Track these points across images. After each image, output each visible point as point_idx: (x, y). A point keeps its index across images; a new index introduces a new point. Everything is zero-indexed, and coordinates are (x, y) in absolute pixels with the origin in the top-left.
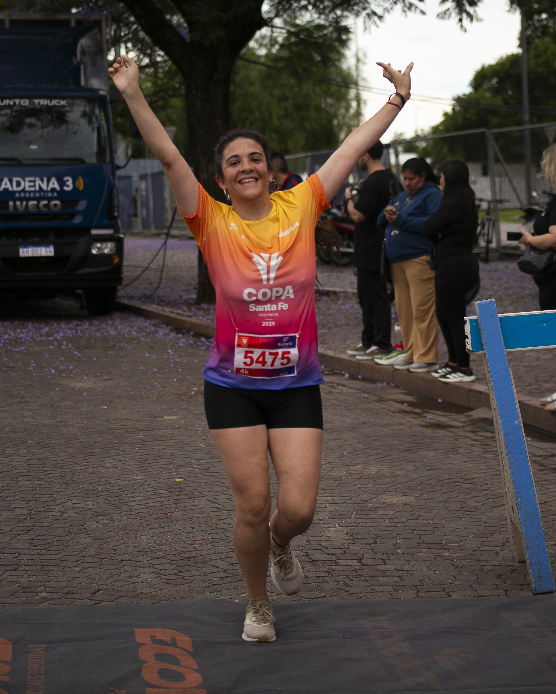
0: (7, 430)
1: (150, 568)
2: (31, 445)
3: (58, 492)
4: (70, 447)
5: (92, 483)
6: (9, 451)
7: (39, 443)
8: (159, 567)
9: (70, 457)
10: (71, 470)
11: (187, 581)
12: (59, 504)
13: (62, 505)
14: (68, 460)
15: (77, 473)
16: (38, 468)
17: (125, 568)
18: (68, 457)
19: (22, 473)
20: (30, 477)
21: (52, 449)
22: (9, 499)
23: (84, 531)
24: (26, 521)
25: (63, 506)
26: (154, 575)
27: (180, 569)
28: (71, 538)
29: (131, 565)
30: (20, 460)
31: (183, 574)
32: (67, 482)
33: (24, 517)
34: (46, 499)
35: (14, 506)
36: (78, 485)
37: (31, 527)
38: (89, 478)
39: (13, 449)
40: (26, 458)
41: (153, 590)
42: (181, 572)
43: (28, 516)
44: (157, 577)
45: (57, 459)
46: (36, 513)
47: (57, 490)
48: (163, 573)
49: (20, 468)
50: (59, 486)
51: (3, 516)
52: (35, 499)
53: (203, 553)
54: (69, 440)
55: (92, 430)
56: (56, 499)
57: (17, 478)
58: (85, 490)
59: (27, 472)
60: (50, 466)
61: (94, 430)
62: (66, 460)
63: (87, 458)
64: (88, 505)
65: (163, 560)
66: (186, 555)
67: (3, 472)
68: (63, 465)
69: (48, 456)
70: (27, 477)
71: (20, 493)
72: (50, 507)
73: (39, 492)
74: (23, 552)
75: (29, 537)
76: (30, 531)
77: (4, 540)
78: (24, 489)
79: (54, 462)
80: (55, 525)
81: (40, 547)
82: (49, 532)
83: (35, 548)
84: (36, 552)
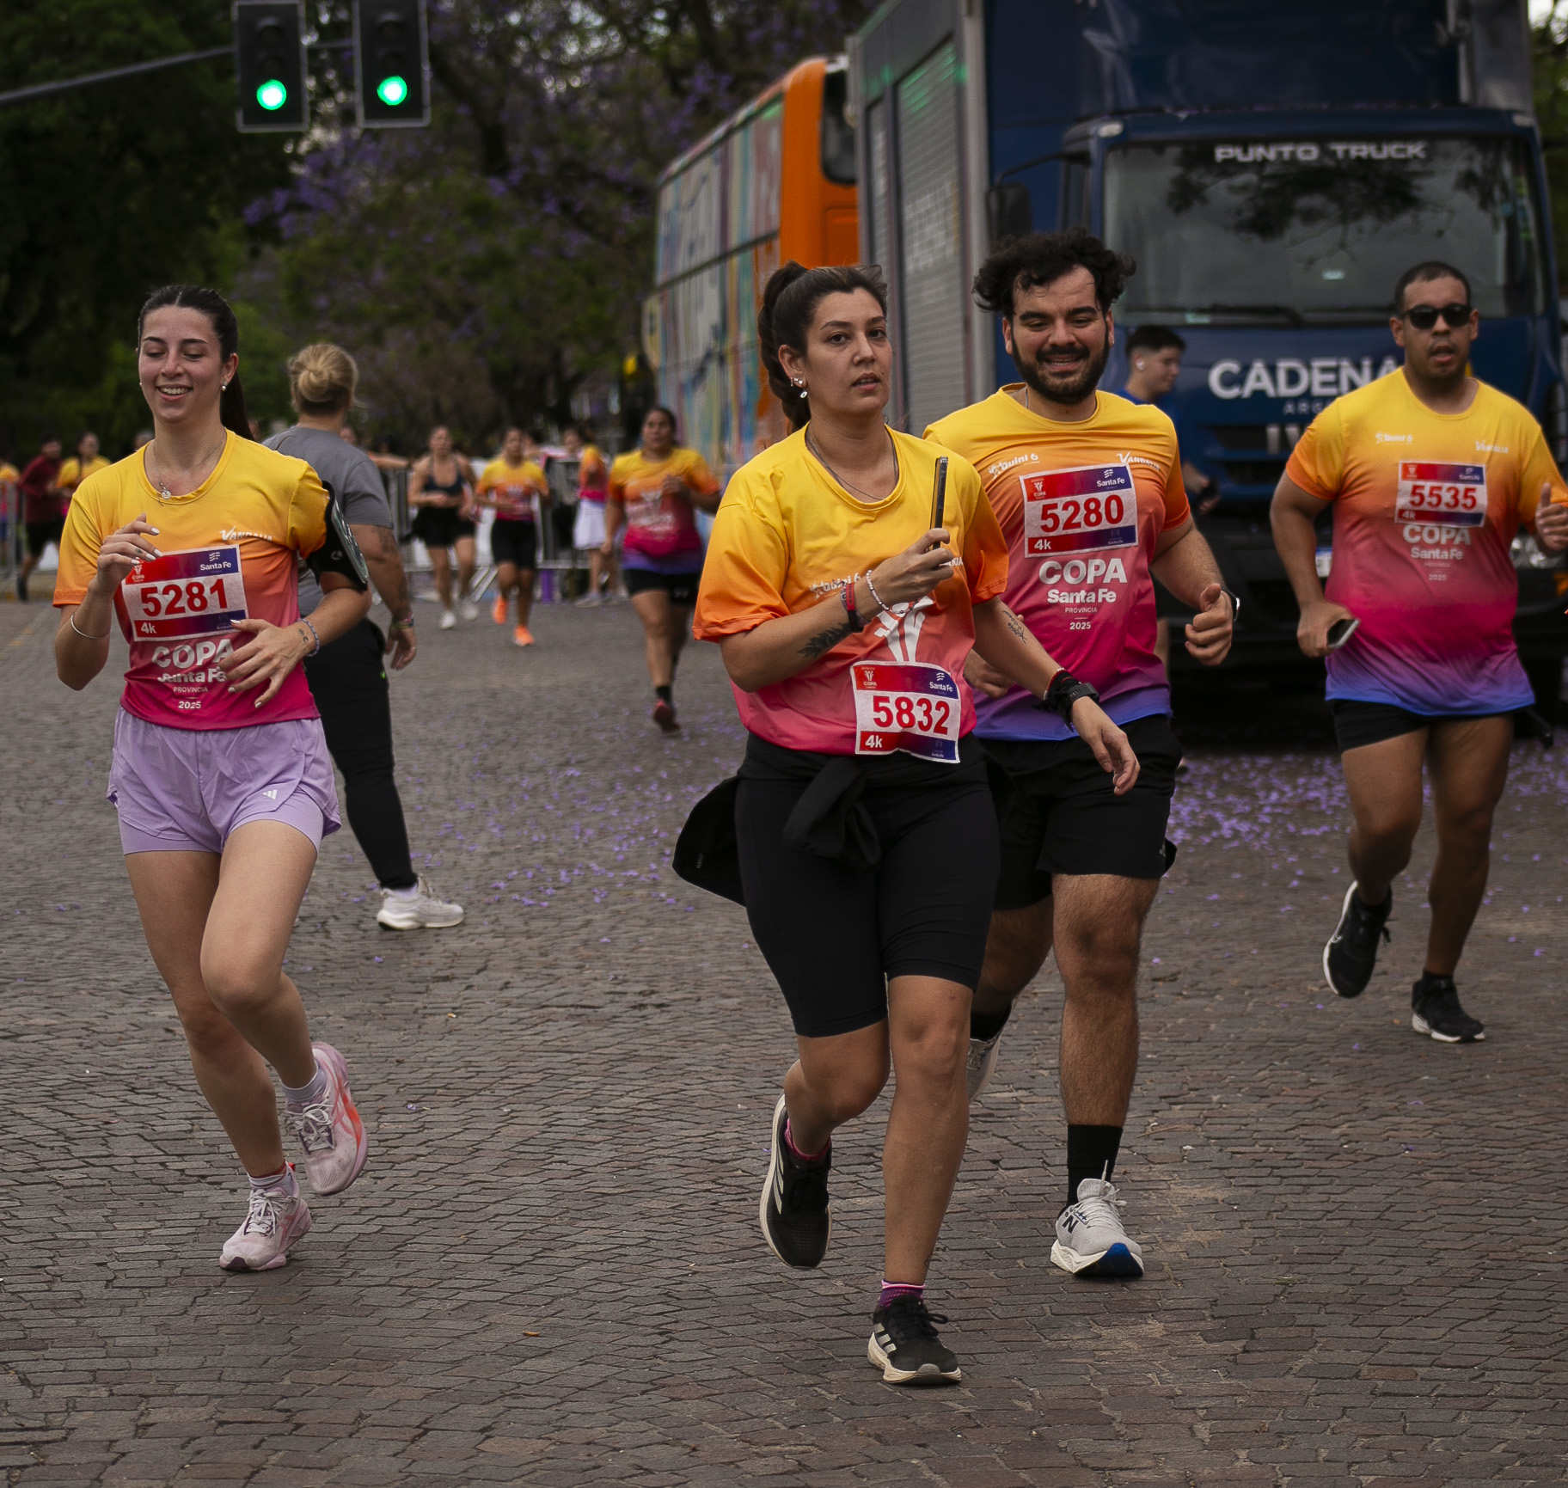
0: (1356, 1047)
2: (1432, 1088)
3: (1542, 1211)
4: (1540, 1094)
6: (1376, 1102)
7: (1453, 1081)
9: (1547, 1120)
10: (1559, 1153)
12: (1554, 1243)
13: (1562, 1244)
14: (1545, 1128)
16: (1469, 1149)
18: (1540, 1119)
19: (1429, 1159)
20: (1454, 1170)
21: (1492, 1099)
22: (1415, 1226)
24: (1476, 1284)
30: (1413, 1126)
32: (1559, 1184)
33: (1469, 1274)
34: (1510, 1230)
35: (1432, 1245)
37: (1496, 1301)
39: (1387, 1098)
40: (1427, 1121)
43: (1477, 1271)
45: (1514, 1124)
46: (1495, 1264)
47: (1538, 1205)
49: (1421, 1148)
50: (1540, 1197)
51: (1412, 1270)
52: (1485, 1228)
54: (1533, 1076)
56: (1540, 1229)
57: (1419, 1173)
59: (1442, 1158)
60: (1500, 1144)
62: (1541, 1127)
67: (1377, 1156)
68: (1534, 1140)
69: (1488, 1118)
70: (1445, 1170)
71: (1440, 1211)
72: (1531, 1249)
73: (1489, 1211)
74: (1491, 1363)
75: (1498, 1327)
76: (1493, 1311)
77: (1433, 1333)
78: (1445, 1201)
79: (1508, 1132)
80: (1557, 1296)
81: (1533, 1353)
82: (1546, 1313)
83: (1522, 1354)
84: (1528, 1364)
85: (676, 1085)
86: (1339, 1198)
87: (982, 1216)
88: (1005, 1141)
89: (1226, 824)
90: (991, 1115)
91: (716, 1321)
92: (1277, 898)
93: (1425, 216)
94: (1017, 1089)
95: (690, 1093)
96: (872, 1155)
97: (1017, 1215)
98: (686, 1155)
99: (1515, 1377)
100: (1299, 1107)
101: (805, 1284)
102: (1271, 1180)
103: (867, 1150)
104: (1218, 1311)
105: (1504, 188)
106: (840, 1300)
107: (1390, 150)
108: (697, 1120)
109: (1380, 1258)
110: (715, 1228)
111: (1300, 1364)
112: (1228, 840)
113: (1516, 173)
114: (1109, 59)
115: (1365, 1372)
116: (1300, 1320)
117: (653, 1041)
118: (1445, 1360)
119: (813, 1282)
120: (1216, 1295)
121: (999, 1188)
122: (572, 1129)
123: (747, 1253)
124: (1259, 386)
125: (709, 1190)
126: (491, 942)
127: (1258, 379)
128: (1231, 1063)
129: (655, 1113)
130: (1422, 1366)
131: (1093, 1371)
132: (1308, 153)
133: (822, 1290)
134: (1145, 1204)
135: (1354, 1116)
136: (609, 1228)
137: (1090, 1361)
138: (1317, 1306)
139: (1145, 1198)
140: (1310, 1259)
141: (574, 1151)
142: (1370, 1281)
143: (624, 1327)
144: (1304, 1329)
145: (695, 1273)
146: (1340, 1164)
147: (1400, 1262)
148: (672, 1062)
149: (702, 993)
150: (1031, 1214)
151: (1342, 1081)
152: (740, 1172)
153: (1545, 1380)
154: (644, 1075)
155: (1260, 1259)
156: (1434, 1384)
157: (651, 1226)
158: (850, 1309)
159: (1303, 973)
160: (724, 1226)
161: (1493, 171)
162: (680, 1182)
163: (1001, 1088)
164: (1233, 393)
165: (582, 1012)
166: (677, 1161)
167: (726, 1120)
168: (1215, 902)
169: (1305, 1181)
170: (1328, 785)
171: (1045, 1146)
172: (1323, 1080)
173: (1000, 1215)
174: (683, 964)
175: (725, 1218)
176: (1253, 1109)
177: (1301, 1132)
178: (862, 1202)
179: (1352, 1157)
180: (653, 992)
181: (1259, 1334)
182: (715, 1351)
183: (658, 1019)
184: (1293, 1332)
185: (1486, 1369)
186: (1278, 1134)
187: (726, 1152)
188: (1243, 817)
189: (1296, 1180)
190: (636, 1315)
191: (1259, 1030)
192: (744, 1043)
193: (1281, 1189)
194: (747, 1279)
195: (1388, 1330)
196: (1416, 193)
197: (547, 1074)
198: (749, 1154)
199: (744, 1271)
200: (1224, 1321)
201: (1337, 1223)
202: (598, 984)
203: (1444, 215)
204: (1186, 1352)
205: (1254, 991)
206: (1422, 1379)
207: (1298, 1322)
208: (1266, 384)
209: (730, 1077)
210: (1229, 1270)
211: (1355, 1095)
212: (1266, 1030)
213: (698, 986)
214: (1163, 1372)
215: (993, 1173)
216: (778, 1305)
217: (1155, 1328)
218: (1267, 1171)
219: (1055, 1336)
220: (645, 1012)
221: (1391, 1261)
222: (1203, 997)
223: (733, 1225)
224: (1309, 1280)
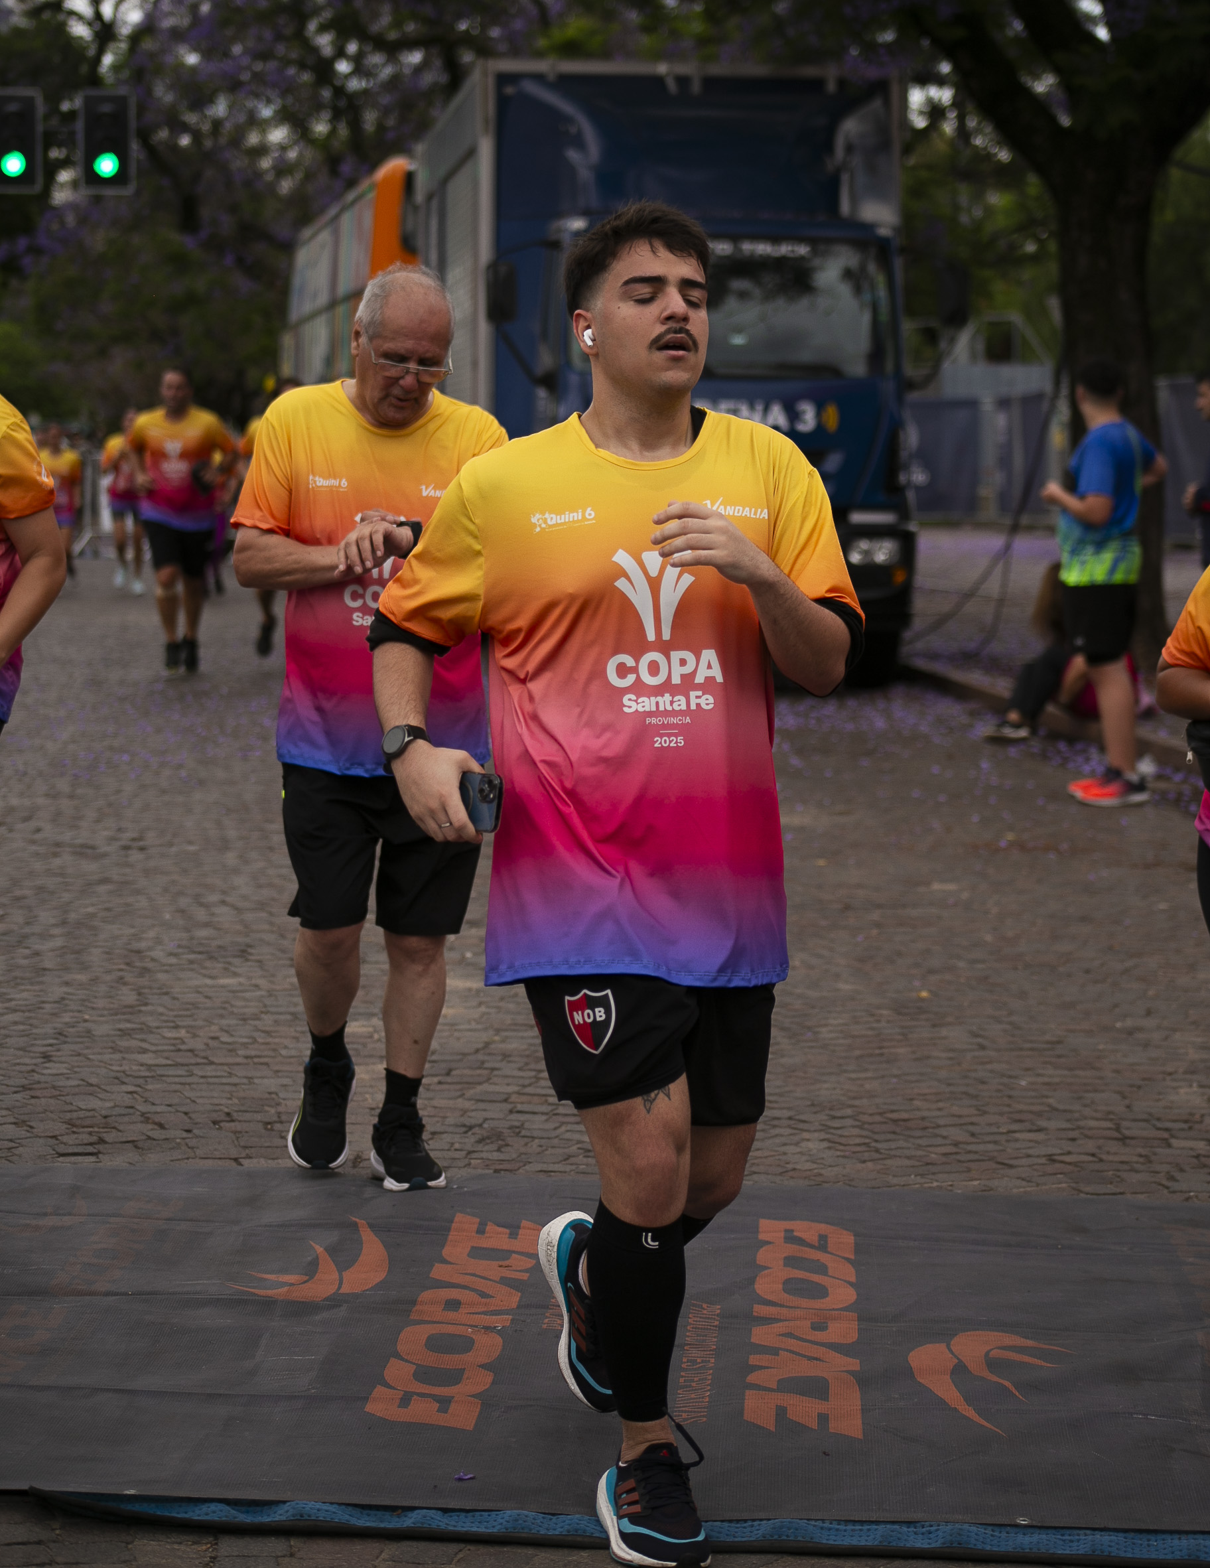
1: (822, 1133)
8: (839, 1132)
11: (881, 1156)
17: (777, 1131)
26: (826, 1144)
27: (876, 1137)
29: (789, 1127)
31: (879, 1145)
41: (815, 1166)
42: (876, 1141)
44: (829, 1148)
48: (843, 1140)
53: (925, 1114)
65: (849, 1122)
66: (895, 1116)
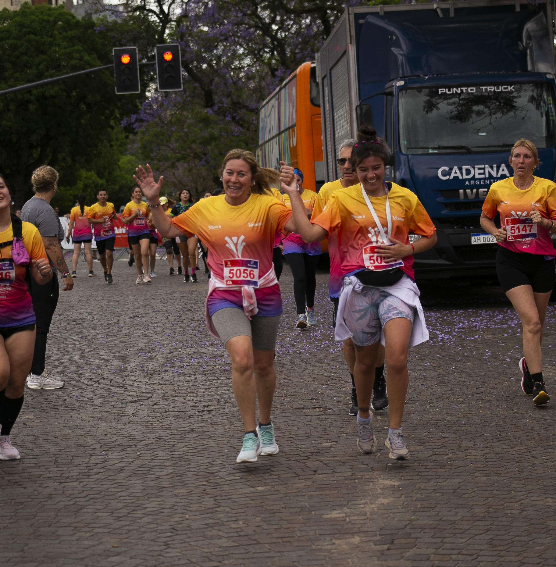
2: (487, 438)
3: (516, 488)
4: (528, 440)
5: (552, 478)
6: (465, 444)
7: (496, 435)
9: (528, 450)
10: (529, 464)
12: (518, 501)
13: (521, 502)
14: (526, 454)
15: (535, 468)
16: (496, 463)
18: (526, 450)
19: (479, 467)
20: (487, 472)
21: (509, 442)
22: (467, 495)
23: (545, 530)
24: (484, 519)
25: (522, 504)
28: (531, 539)
30: (477, 454)
32: (525, 477)
33: (482, 515)
34: (505, 496)
35: (471, 503)
36: (537, 480)
37: (490, 526)
38: (548, 473)
39: (470, 443)
40: (482, 452)
43: (486, 514)
45: (515, 452)
46: (494, 510)
47: (516, 486)
49: (477, 463)
50: (517, 482)
51: (461, 514)
52: (493, 495)
54: (527, 433)
55: (550, 421)
56: (515, 496)
57: (474, 473)
58: (545, 486)
59: (484, 467)
60: (508, 461)
61: (552, 421)
63: (546, 451)
64: (547, 502)
67: (460, 466)
68: (521, 459)
69: (506, 450)
70: (484, 472)
71: (477, 489)
72: (509, 504)
73: (497, 488)
74: (482, 553)
75: (488, 537)
76: (488, 530)
77: (462, 540)
78: (481, 485)
79: (511, 456)
80: (514, 524)
81: (499, 548)
82: (508, 531)
83: (494, 549)
84: (495, 553)
85: (205, 442)
86: (441, 484)
87: (304, 494)
88: (321, 463)
89: (440, 336)
90: (319, 452)
91: (188, 540)
92: (450, 364)
93: (518, 112)
94: (332, 442)
95: (209, 445)
96: (269, 469)
97: (317, 493)
98: (200, 471)
99: (489, 559)
100: (435, 447)
101: (228, 523)
102: (417, 477)
103: (268, 468)
104: (383, 532)
105: (544, 102)
106: (239, 530)
107: (502, 88)
108: (208, 456)
109: (450, 509)
110: (201, 501)
111: (408, 554)
112: (440, 342)
113: (548, 96)
114: (400, 58)
115: (431, 558)
116: (413, 535)
117: (202, 425)
118: (464, 552)
119: (231, 523)
120: (383, 525)
121: (313, 482)
122: (161, 461)
123: (210, 511)
124: (456, 175)
125: (204, 485)
126: (156, 387)
127: (456, 173)
128: (415, 430)
129: (193, 454)
130: (455, 555)
131: (327, 559)
132: (473, 90)
133: (233, 526)
134: (367, 487)
135: (455, 450)
136: (161, 501)
137: (327, 554)
138: (420, 530)
139: (368, 485)
140: (423, 510)
141: (158, 470)
142: (444, 519)
143: (152, 543)
144: (413, 540)
145: (187, 519)
146: (445, 470)
147: (457, 510)
148: (207, 433)
149: (226, 405)
150: (323, 493)
151: (454, 436)
152: (218, 477)
153: (500, 560)
154: (194, 439)
155: (404, 510)
156: (457, 562)
157: (177, 500)
158: (242, 534)
159: (452, 393)
160: (204, 500)
161: (541, 96)
162: (194, 482)
163: (326, 441)
164: (447, 178)
165: (180, 415)
166: (195, 473)
167: (219, 456)
168: (427, 366)
169: (430, 477)
170: (481, 320)
171: (335, 464)
172: (447, 436)
173: (310, 493)
174: (224, 394)
175: (206, 496)
176: (418, 448)
177: (434, 457)
178: (260, 488)
179: (450, 467)
180: (209, 406)
181: (395, 542)
182: (184, 552)
183: (207, 416)
184: (409, 540)
185: (478, 555)
186: (425, 458)
187: (215, 469)
188: (447, 333)
189: (426, 477)
190: (159, 537)
191: (429, 416)
192: (236, 425)
193: (419, 481)
194: (207, 522)
195: (446, 539)
196: (515, 104)
197: (159, 438)
198: (224, 470)
199: (206, 518)
200: (383, 536)
201: (437, 494)
202: (189, 403)
203: (525, 112)
204: (366, 550)
205: (432, 401)
206: (453, 560)
207: (412, 536)
208: (458, 174)
209: (226, 439)
210: (391, 515)
211: (457, 442)
212: (431, 416)
213: (226, 403)
214: (354, 558)
215: (312, 476)
216: (214, 532)
217: (356, 539)
218: (417, 473)
219: (317, 544)
220: (203, 413)
221: (454, 510)
222: (411, 403)
223: (208, 499)
224: (421, 519)
